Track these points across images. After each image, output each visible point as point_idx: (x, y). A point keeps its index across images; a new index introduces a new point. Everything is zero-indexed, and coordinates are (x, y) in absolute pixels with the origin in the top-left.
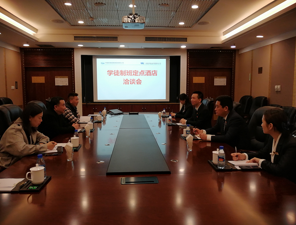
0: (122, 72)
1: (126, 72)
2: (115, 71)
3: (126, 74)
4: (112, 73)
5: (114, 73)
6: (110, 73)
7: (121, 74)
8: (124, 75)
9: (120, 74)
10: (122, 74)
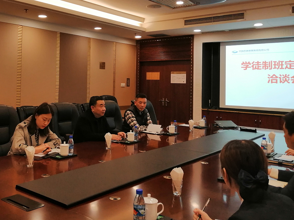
0: (265, 64)
1: (273, 63)
2: (254, 63)
3: (273, 66)
4: (249, 66)
5: (253, 66)
6: (246, 65)
7: (263, 66)
8: (269, 68)
9: (262, 68)
10: (265, 66)
